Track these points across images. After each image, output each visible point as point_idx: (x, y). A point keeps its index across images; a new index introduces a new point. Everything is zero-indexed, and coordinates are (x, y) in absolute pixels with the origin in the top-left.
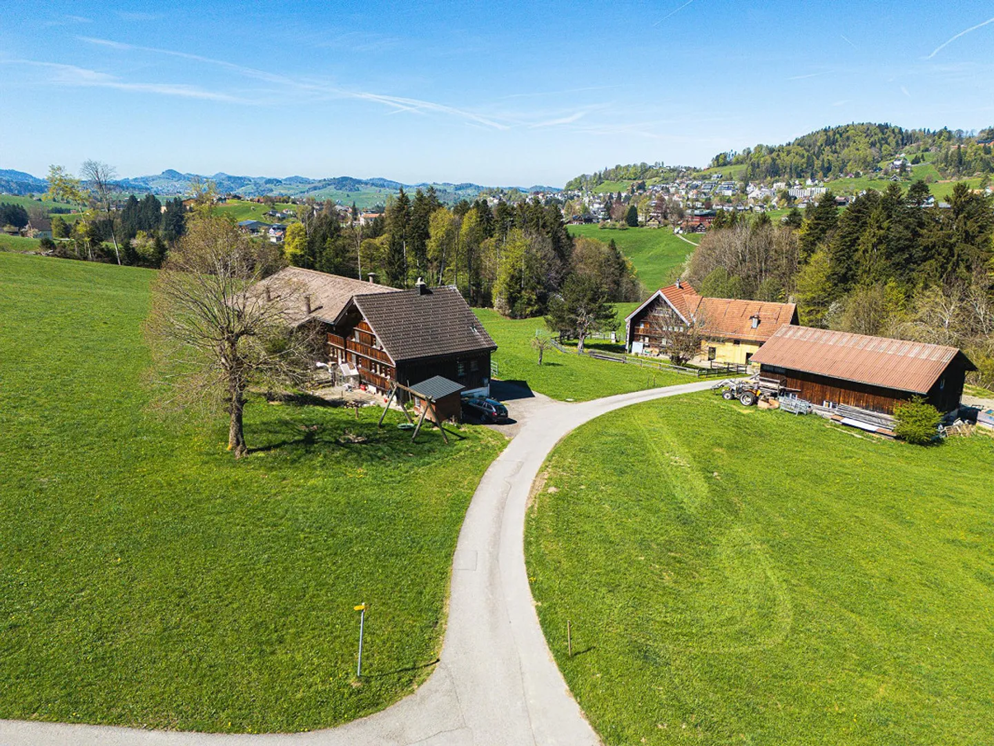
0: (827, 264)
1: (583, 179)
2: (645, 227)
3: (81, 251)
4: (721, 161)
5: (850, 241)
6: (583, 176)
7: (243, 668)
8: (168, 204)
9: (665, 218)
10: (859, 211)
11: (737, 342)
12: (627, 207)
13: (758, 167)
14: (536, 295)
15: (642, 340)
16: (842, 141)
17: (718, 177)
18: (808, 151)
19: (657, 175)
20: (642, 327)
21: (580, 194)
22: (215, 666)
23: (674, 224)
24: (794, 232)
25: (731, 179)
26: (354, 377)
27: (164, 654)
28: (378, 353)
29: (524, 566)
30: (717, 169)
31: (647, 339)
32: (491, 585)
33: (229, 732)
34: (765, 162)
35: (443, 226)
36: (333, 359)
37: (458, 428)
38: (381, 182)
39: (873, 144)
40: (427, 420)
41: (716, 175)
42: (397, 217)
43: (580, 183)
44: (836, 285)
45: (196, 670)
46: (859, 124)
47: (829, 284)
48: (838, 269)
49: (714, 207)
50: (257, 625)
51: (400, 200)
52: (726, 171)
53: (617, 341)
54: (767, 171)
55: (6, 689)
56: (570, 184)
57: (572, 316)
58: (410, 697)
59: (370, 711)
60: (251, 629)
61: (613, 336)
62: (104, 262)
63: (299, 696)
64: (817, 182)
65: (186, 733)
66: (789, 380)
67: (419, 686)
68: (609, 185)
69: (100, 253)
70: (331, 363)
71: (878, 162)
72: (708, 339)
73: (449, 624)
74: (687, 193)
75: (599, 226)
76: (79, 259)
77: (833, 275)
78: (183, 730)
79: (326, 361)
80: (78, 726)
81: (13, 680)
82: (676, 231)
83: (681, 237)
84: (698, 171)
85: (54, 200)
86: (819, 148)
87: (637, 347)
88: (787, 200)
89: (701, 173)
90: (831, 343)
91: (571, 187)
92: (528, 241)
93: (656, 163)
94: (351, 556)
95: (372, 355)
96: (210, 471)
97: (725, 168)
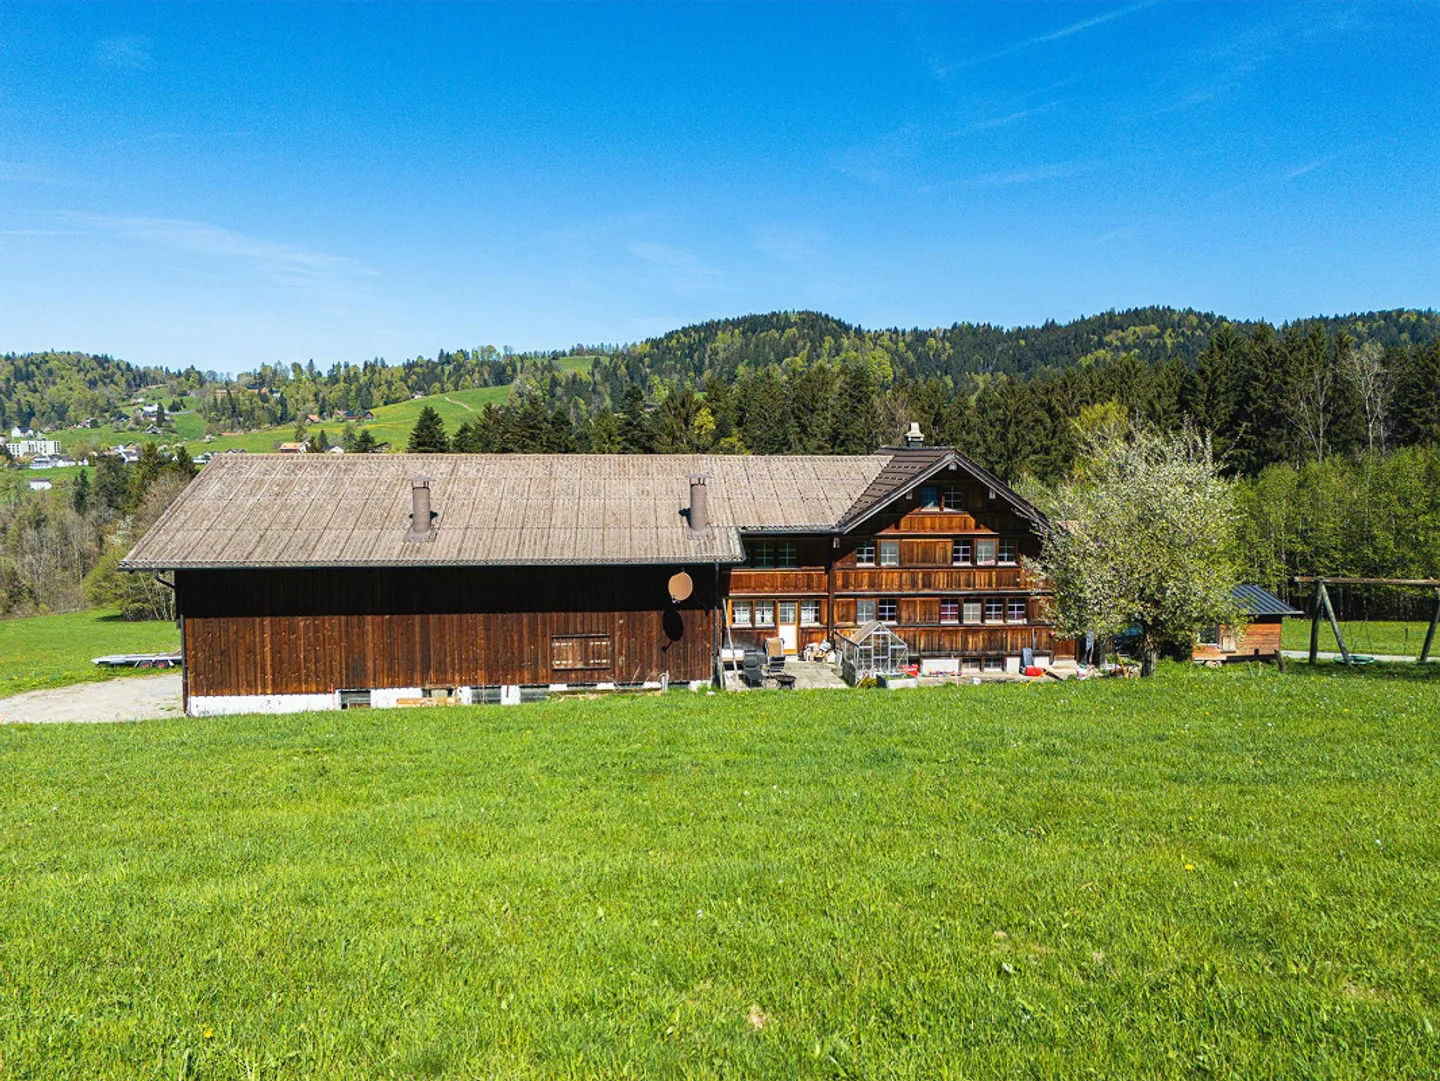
16: (42, 374)
88: (8, 458)
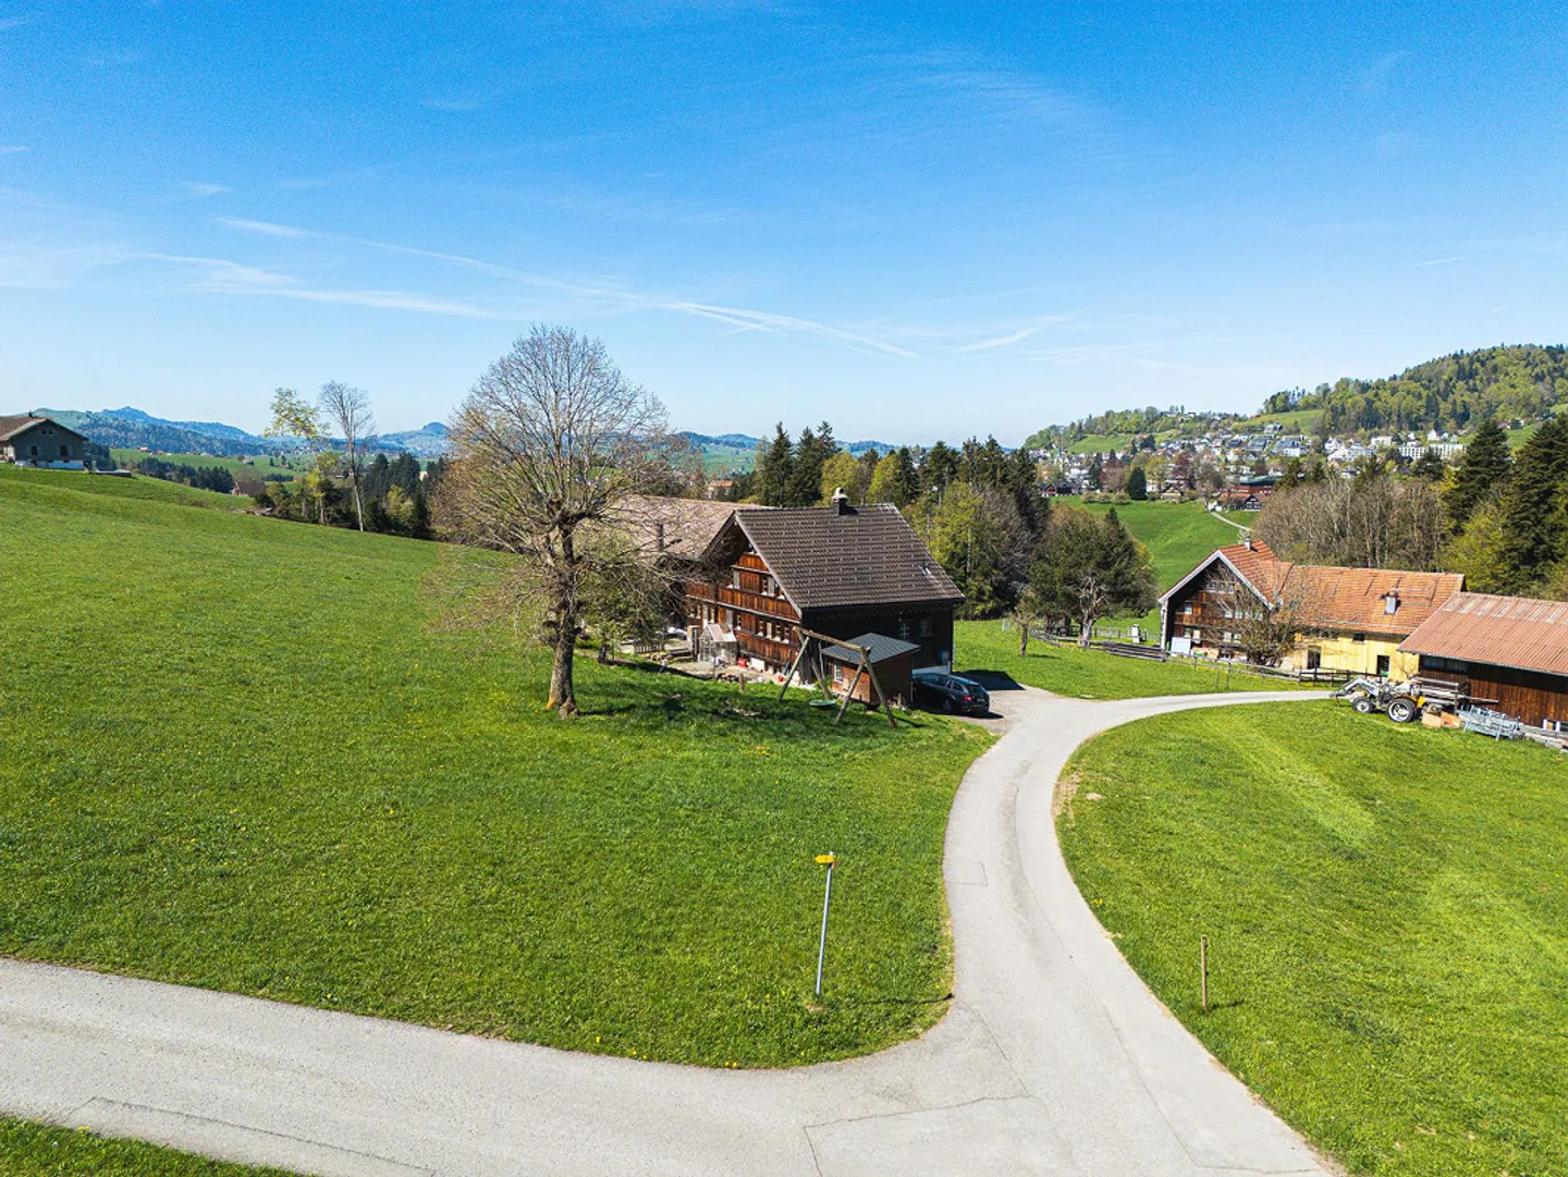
0: (1499, 533)
1: (1052, 431)
2: (1158, 502)
3: (311, 512)
4: (1280, 404)
5: (1538, 494)
6: (1053, 427)
7: (611, 964)
8: (431, 467)
9: (1192, 487)
10: (1551, 445)
11: (1360, 637)
12: (1128, 471)
13: (1343, 412)
14: (992, 585)
15: (1187, 635)
16: (1486, 373)
17: (1275, 428)
18: (1428, 388)
19: (1173, 425)
20: (1188, 612)
21: (1048, 455)
22: (562, 957)
23: (1206, 496)
24: (1432, 487)
25: (1298, 431)
26: (728, 646)
27: (475, 932)
28: (771, 603)
29: (1075, 887)
30: (1274, 417)
31: (1197, 633)
32: (1020, 905)
33: (597, 1052)
34: (1354, 405)
35: (844, 480)
36: (693, 622)
37: (909, 714)
38: (740, 440)
39: (1539, 378)
40: (855, 701)
41: (1272, 426)
42: (772, 469)
43: (1047, 438)
44: (1516, 568)
45: (531, 958)
46: (1513, 347)
47: (1504, 566)
48: (1518, 541)
49: (1271, 473)
50: (626, 912)
51: (778, 443)
52: (1288, 419)
53: (1141, 640)
54: (1359, 419)
55: (216, 951)
56: (1031, 440)
57: (1070, 589)
58: (913, 1043)
59: (845, 1053)
60: (617, 917)
61: (1135, 632)
62: (340, 527)
63: (715, 1014)
64: (1446, 435)
65: (523, 1044)
66: (1475, 683)
67: (926, 1028)
68: (1094, 441)
69: (336, 515)
70: (690, 627)
71: (1550, 405)
72: (1307, 631)
73: (958, 951)
74: (1223, 453)
75: (1082, 498)
76: (307, 522)
77: (1510, 551)
78: (517, 1040)
79: (683, 626)
80: (334, 1014)
81: (226, 940)
82: (1210, 507)
83: (1219, 517)
84: (1240, 420)
85: (272, 464)
86: (1447, 383)
87: (1181, 645)
88: (1397, 463)
89: (1246, 423)
90: (1549, 621)
91: (1034, 445)
92: (978, 502)
93: (1171, 408)
94: (767, 845)
95: (760, 608)
96: (523, 730)
97: (1286, 414)
